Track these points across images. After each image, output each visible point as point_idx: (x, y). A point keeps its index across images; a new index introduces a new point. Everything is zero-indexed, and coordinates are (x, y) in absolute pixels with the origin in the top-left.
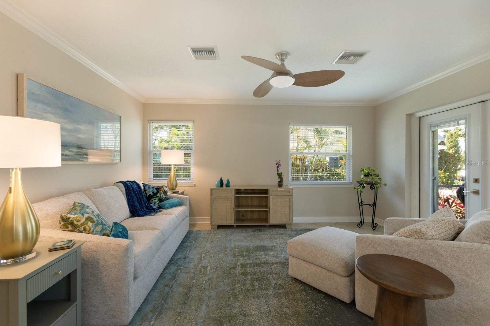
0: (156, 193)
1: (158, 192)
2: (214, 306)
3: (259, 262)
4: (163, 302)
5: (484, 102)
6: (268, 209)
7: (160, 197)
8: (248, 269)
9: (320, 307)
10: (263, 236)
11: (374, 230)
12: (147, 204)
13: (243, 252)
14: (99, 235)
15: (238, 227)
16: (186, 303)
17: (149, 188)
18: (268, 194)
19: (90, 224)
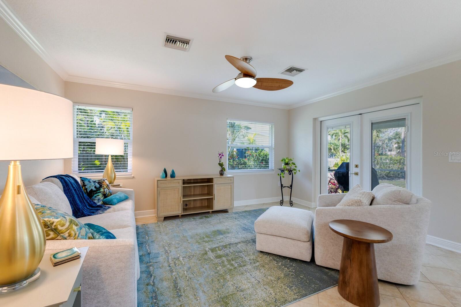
0: (99, 187)
1: (101, 186)
2: (210, 291)
3: (225, 244)
4: (155, 301)
5: (361, 114)
6: (213, 196)
7: (104, 192)
8: (219, 252)
9: (292, 269)
10: (213, 222)
11: (291, 206)
12: (90, 201)
13: (204, 238)
14: (85, 239)
15: (183, 216)
16: (181, 296)
17: (90, 182)
18: (213, 183)
19: (75, 227)
